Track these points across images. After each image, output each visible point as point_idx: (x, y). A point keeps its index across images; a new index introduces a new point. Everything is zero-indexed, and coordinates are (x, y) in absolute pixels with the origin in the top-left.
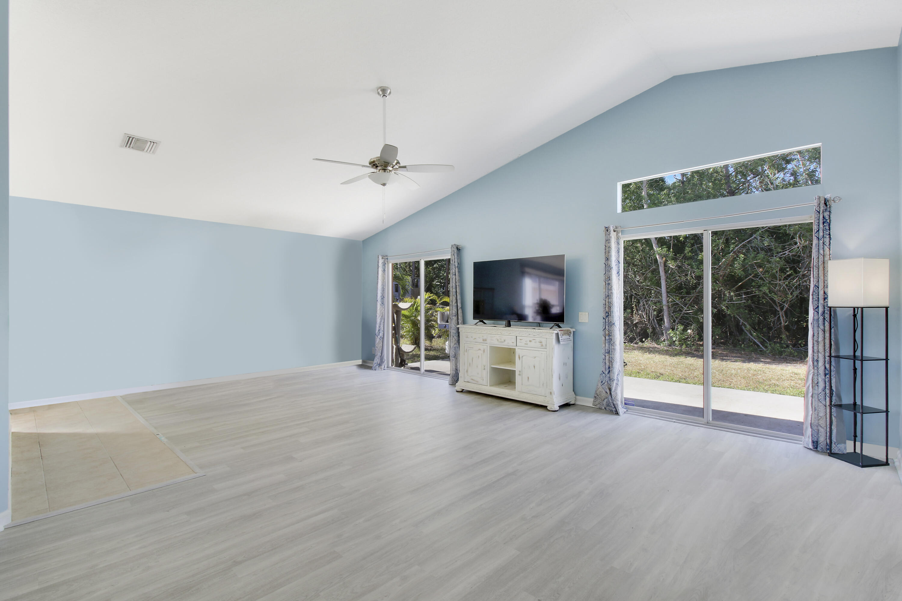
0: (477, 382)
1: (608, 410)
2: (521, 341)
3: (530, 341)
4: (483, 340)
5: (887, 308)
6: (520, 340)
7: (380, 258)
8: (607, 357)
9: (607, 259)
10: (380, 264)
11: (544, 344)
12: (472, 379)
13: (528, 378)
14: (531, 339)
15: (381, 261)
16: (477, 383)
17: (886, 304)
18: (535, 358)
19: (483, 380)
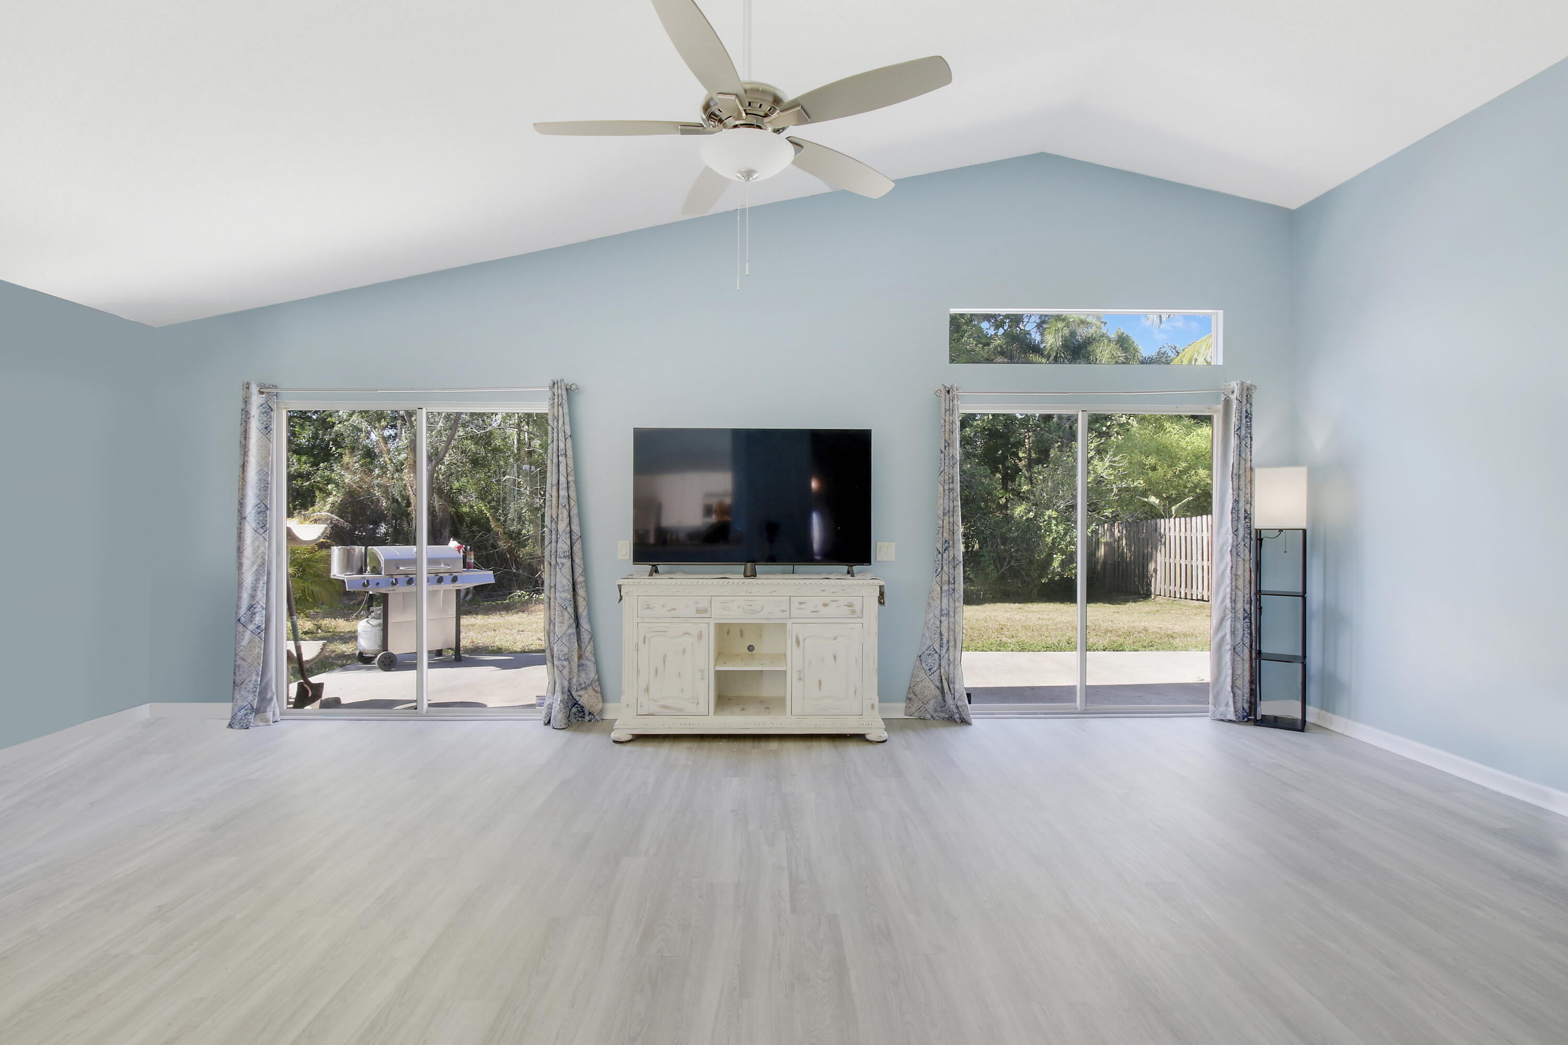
0: (681, 710)
1: (937, 718)
2: (802, 606)
3: (825, 605)
4: (698, 611)
5: (1305, 531)
6: (801, 603)
7: (254, 389)
8: (945, 624)
9: (947, 444)
10: (254, 411)
11: (857, 608)
12: (664, 707)
13: (820, 682)
14: (827, 600)
15: (256, 401)
16: (679, 712)
17: (1304, 526)
18: (835, 639)
19: (698, 703)
